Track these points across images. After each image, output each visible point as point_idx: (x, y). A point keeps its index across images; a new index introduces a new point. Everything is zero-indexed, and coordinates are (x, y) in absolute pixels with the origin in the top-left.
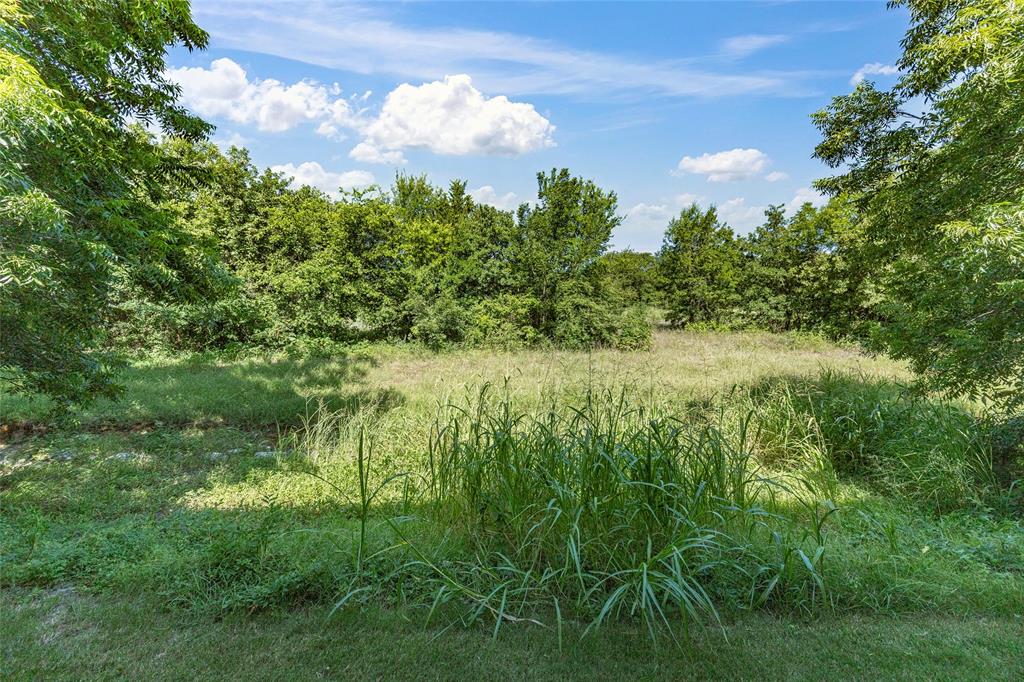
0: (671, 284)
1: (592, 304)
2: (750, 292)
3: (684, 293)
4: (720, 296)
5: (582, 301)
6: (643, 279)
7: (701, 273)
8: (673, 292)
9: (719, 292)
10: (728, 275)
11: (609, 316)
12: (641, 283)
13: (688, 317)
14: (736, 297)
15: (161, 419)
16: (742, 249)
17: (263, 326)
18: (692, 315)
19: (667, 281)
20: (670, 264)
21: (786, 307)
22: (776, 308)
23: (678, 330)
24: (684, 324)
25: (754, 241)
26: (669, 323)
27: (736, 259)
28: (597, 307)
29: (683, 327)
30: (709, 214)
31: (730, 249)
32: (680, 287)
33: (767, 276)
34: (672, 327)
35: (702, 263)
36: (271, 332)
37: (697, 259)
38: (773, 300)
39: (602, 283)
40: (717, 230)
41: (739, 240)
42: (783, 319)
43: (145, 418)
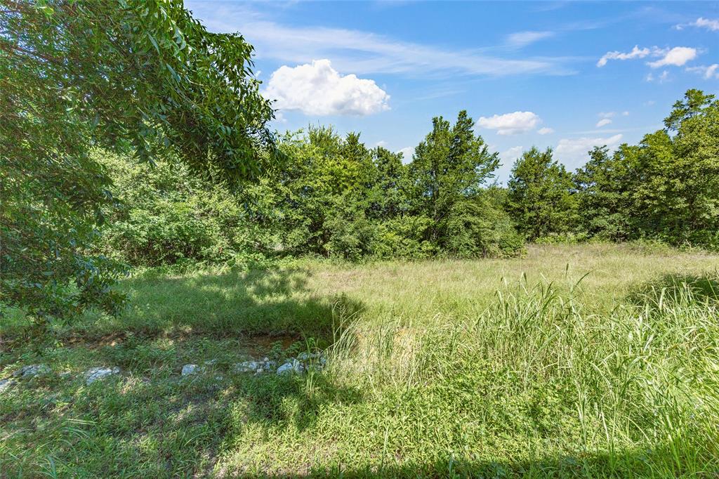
3: (533, 214)
9: (563, 213)
15: (131, 329)
17: (208, 243)
18: (539, 232)
19: (517, 206)
25: (584, 174)
28: (484, 224)
36: (215, 249)
43: (114, 329)
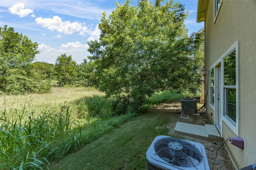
0: (59, 74)
1: (26, 78)
2: (80, 78)
3: (63, 77)
4: (73, 78)
5: (21, 77)
6: (51, 71)
7: (68, 72)
8: (59, 76)
9: (72, 77)
10: (75, 73)
11: (34, 82)
12: (50, 73)
13: (64, 83)
14: (77, 78)
16: (78, 67)
18: (65, 83)
19: (57, 73)
20: (58, 68)
21: (88, 81)
22: (86, 82)
23: (61, 87)
24: (63, 85)
25: (81, 66)
26: (58, 85)
27: (77, 69)
28: (29, 79)
29: (63, 86)
30: (70, 57)
31: (75, 67)
32: (61, 75)
33: (84, 75)
34: (60, 86)
35: (68, 69)
37: (66, 68)
38: (85, 80)
39: (31, 72)
40: (72, 61)
41: (78, 65)
42: (87, 84)
